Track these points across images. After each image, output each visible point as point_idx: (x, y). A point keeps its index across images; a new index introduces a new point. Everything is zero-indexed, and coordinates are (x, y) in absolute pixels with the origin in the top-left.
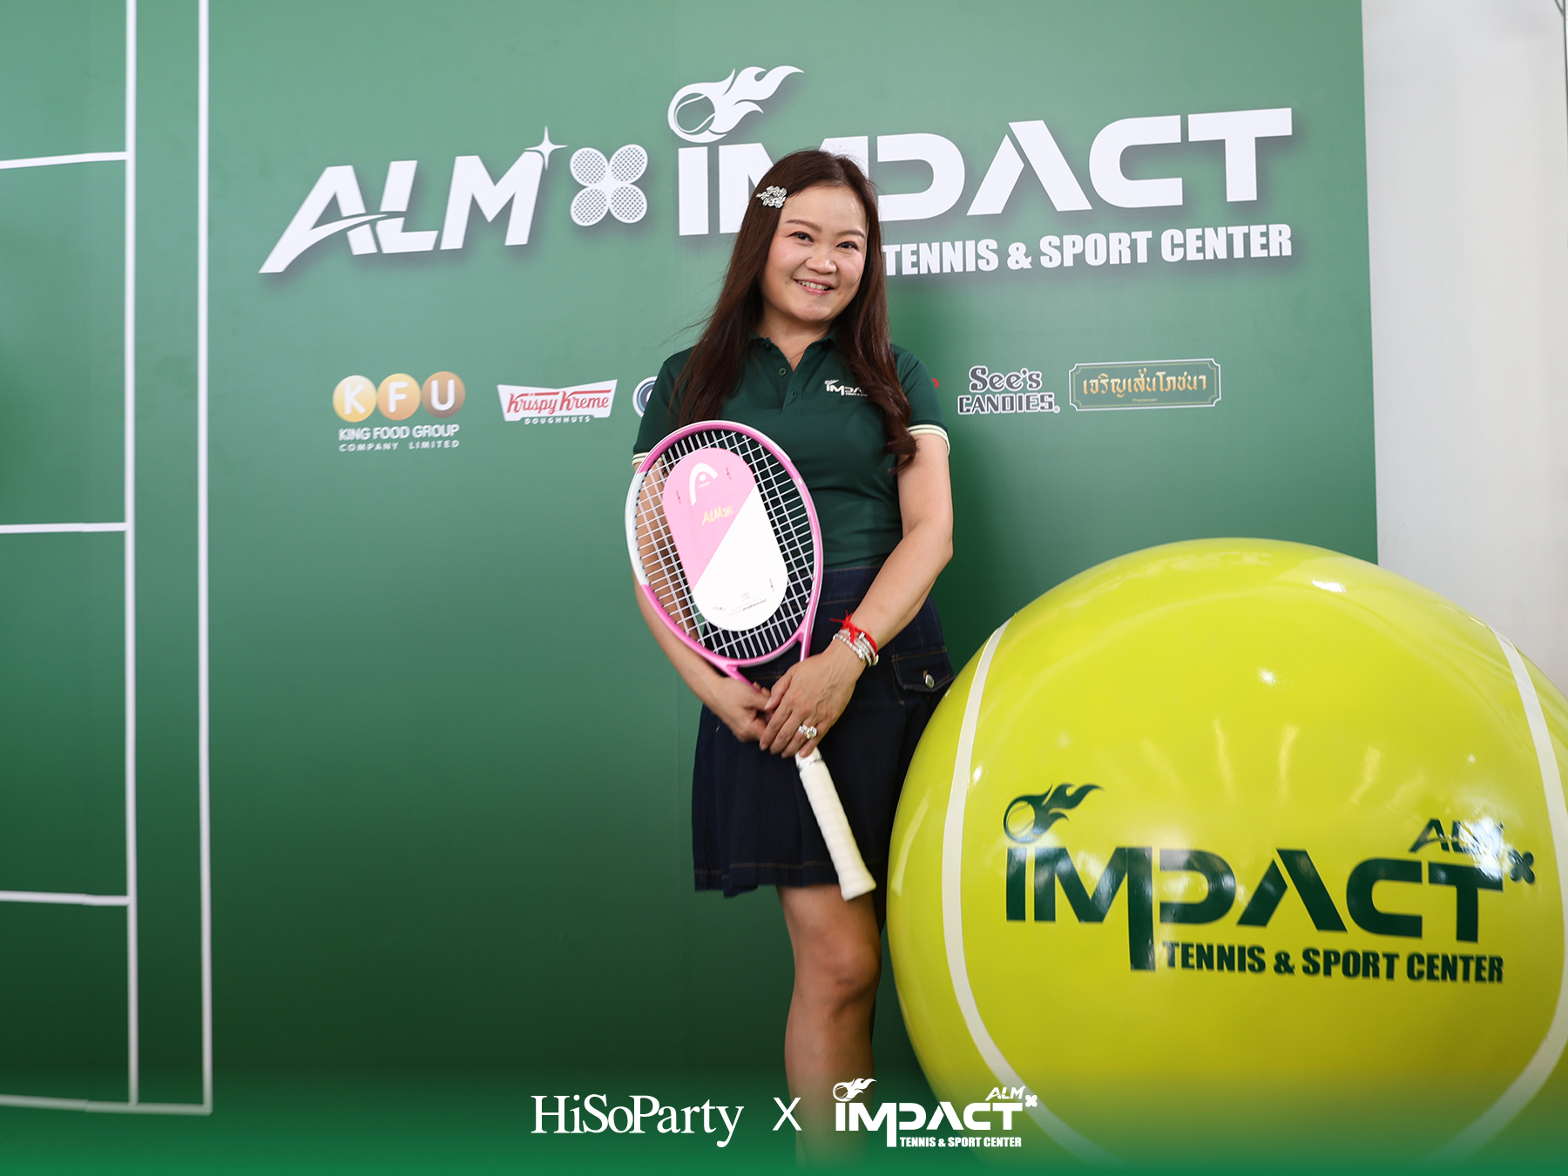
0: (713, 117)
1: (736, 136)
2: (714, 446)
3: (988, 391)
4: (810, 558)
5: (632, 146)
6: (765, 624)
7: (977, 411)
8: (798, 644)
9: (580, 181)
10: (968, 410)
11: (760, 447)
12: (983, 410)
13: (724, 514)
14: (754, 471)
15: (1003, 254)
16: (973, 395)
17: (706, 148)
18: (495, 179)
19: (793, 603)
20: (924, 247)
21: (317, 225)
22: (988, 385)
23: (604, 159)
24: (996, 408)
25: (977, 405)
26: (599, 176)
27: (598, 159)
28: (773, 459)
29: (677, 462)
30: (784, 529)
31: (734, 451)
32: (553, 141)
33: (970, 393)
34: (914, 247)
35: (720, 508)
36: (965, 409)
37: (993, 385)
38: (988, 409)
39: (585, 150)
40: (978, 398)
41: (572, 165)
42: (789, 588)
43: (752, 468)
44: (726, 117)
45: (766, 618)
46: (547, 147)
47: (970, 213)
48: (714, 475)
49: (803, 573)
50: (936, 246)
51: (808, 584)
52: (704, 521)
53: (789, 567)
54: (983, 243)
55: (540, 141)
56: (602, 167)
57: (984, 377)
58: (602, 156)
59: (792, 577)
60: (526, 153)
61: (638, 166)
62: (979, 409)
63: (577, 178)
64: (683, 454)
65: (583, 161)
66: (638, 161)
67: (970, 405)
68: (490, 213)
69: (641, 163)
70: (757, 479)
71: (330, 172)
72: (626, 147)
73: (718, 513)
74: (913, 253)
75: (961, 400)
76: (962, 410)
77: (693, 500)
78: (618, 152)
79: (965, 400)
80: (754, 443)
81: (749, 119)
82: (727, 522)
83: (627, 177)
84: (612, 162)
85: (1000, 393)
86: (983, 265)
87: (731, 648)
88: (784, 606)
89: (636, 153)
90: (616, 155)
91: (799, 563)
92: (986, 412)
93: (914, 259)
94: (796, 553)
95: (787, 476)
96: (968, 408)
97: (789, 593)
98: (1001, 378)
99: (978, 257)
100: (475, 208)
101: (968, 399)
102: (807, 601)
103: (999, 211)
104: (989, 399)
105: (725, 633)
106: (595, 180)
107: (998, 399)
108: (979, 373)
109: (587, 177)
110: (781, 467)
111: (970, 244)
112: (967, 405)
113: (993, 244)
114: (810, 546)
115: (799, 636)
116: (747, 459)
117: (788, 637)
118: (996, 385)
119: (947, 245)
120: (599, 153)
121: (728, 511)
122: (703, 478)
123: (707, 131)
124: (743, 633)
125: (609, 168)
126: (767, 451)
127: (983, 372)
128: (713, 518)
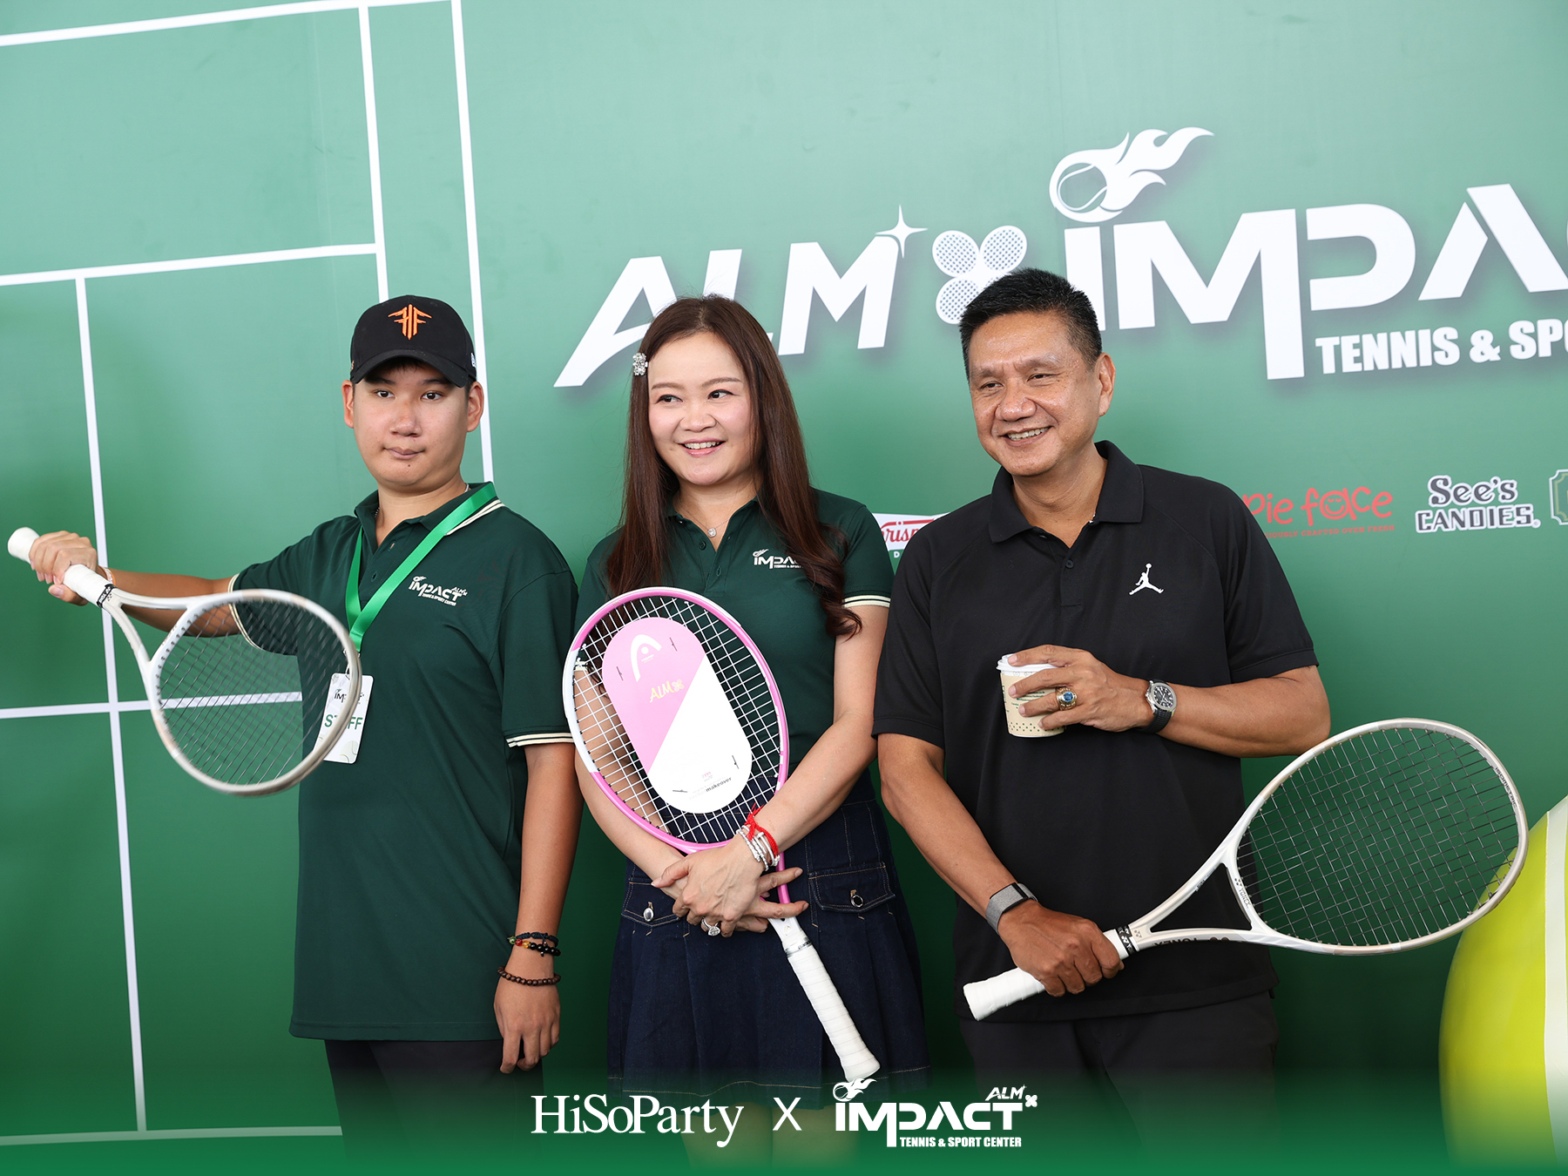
0: (1105, 191)
1: (1135, 212)
2: (653, 615)
3: (1453, 505)
4: (774, 730)
5: (1007, 228)
6: (733, 804)
7: (1439, 528)
9: (945, 271)
10: (1429, 528)
11: (706, 613)
12: (1446, 527)
13: (673, 688)
14: (701, 640)
15: (1464, 345)
16: (1434, 510)
17: (1098, 229)
18: (841, 271)
20: (1368, 339)
21: (620, 329)
22: (1452, 498)
23: (973, 243)
24: (1463, 524)
25: (1440, 521)
26: (968, 265)
27: (967, 244)
28: (721, 625)
29: (613, 635)
30: (742, 700)
31: (677, 619)
32: (909, 224)
33: (1430, 508)
34: (1355, 339)
35: (668, 682)
36: (1425, 526)
37: (1457, 497)
38: (1453, 525)
39: (950, 233)
40: (1440, 514)
41: (935, 252)
42: (754, 764)
43: (699, 637)
44: (1121, 191)
45: (733, 797)
46: (903, 231)
47: (1421, 298)
48: (658, 647)
49: (768, 746)
50: (1382, 337)
51: (775, 758)
52: (652, 698)
53: (752, 741)
54: (1440, 333)
55: (894, 225)
56: (971, 253)
57: (1446, 488)
58: (970, 240)
59: (757, 752)
60: (876, 238)
61: (1015, 251)
62: (1442, 526)
63: (941, 267)
64: (620, 625)
65: (947, 247)
66: (1016, 245)
67: (1431, 521)
68: (837, 310)
69: (1019, 248)
70: (706, 649)
71: (634, 264)
72: (1000, 229)
73: (667, 689)
74: (1355, 346)
75: (1420, 515)
76: (1421, 528)
77: (638, 676)
78: (991, 235)
79: (1424, 517)
80: (698, 609)
81: (1148, 192)
82: (679, 697)
83: (1003, 265)
84: (983, 247)
85: (1467, 507)
86: (1441, 359)
87: (697, 832)
88: (751, 783)
89: (1013, 236)
90: (988, 238)
91: (763, 736)
92: (1450, 529)
93: (1357, 353)
94: (757, 726)
95: (739, 643)
96: (1429, 525)
97: (755, 769)
98: (1467, 490)
99: (1434, 349)
100: (817, 306)
101: (1428, 515)
102: (776, 777)
103: (1458, 294)
104: (1454, 514)
105: (690, 816)
106: (964, 269)
107: (1464, 514)
108: (1440, 484)
109: (954, 266)
110: (731, 634)
111: (1424, 334)
112: (1427, 521)
113: (1452, 333)
114: (774, 718)
116: (692, 627)
118: (1462, 498)
119: (1396, 336)
120: (967, 237)
121: (678, 685)
122: (645, 651)
123: (1098, 208)
124: (710, 815)
125: (980, 255)
126: (714, 617)
127: (1446, 483)
128: (662, 694)
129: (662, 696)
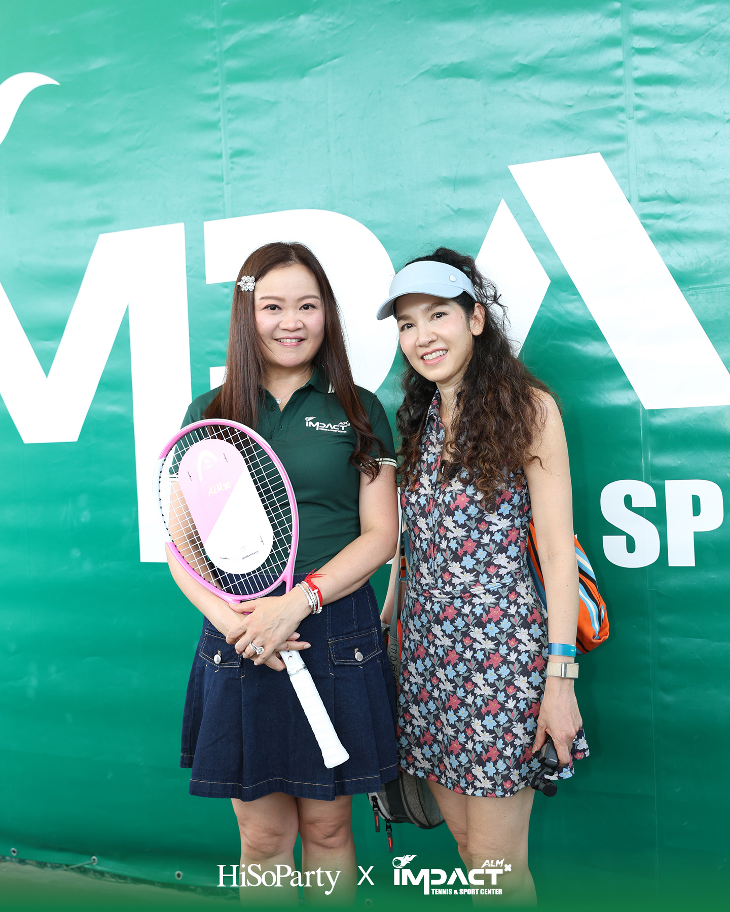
2: (214, 437)
4: (289, 520)
6: (259, 569)
8: (284, 583)
11: (248, 437)
13: (224, 488)
14: (244, 456)
19: (278, 553)
28: (257, 447)
29: (187, 450)
30: (269, 498)
31: (229, 441)
35: (220, 484)
42: (274, 542)
43: (243, 453)
45: (259, 565)
48: (215, 459)
49: (285, 531)
51: (289, 539)
52: (209, 494)
53: (274, 527)
59: (277, 534)
64: (192, 444)
70: (247, 462)
73: (220, 488)
77: (201, 479)
80: (243, 435)
82: (228, 493)
87: (235, 587)
88: (272, 555)
91: (281, 523)
94: (278, 516)
95: (269, 459)
97: (275, 546)
102: (289, 552)
105: (230, 575)
110: (264, 453)
114: (289, 511)
115: (284, 578)
116: (239, 447)
117: (276, 578)
121: (227, 486)
122: (207, 461)
124: (243, 576)
126: (253, 441)
128: (217, 491)
129: (216, 493)
